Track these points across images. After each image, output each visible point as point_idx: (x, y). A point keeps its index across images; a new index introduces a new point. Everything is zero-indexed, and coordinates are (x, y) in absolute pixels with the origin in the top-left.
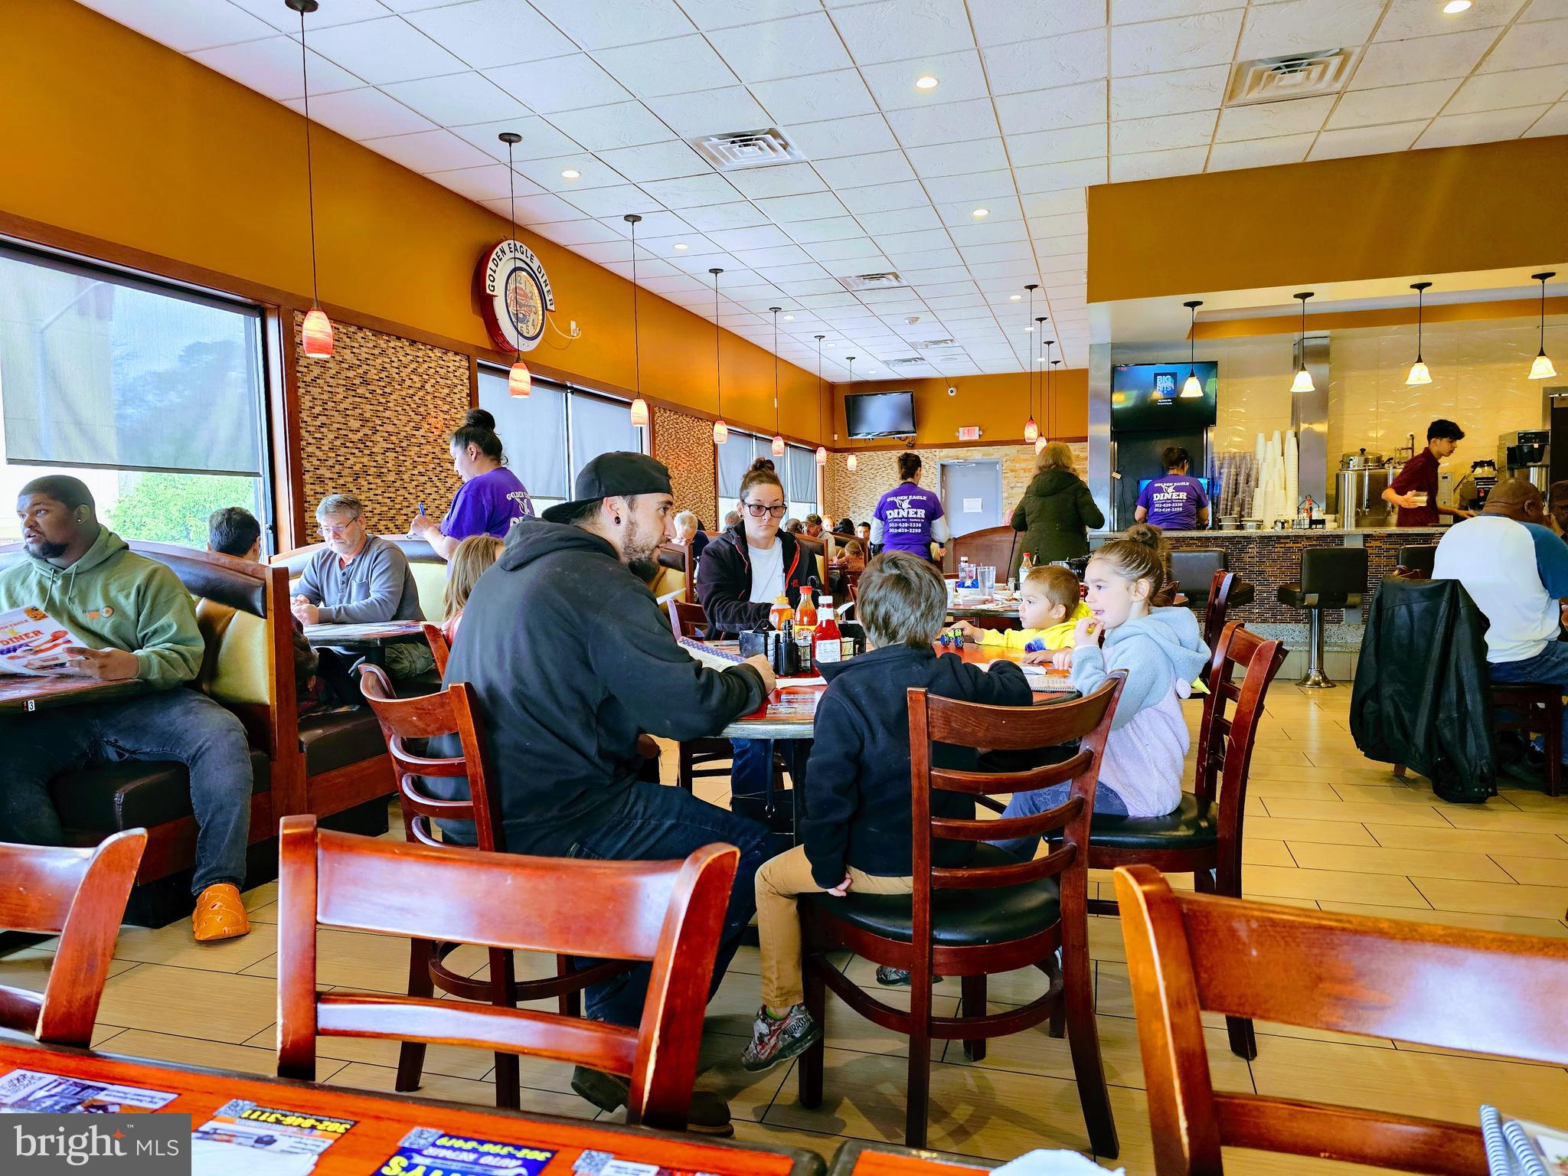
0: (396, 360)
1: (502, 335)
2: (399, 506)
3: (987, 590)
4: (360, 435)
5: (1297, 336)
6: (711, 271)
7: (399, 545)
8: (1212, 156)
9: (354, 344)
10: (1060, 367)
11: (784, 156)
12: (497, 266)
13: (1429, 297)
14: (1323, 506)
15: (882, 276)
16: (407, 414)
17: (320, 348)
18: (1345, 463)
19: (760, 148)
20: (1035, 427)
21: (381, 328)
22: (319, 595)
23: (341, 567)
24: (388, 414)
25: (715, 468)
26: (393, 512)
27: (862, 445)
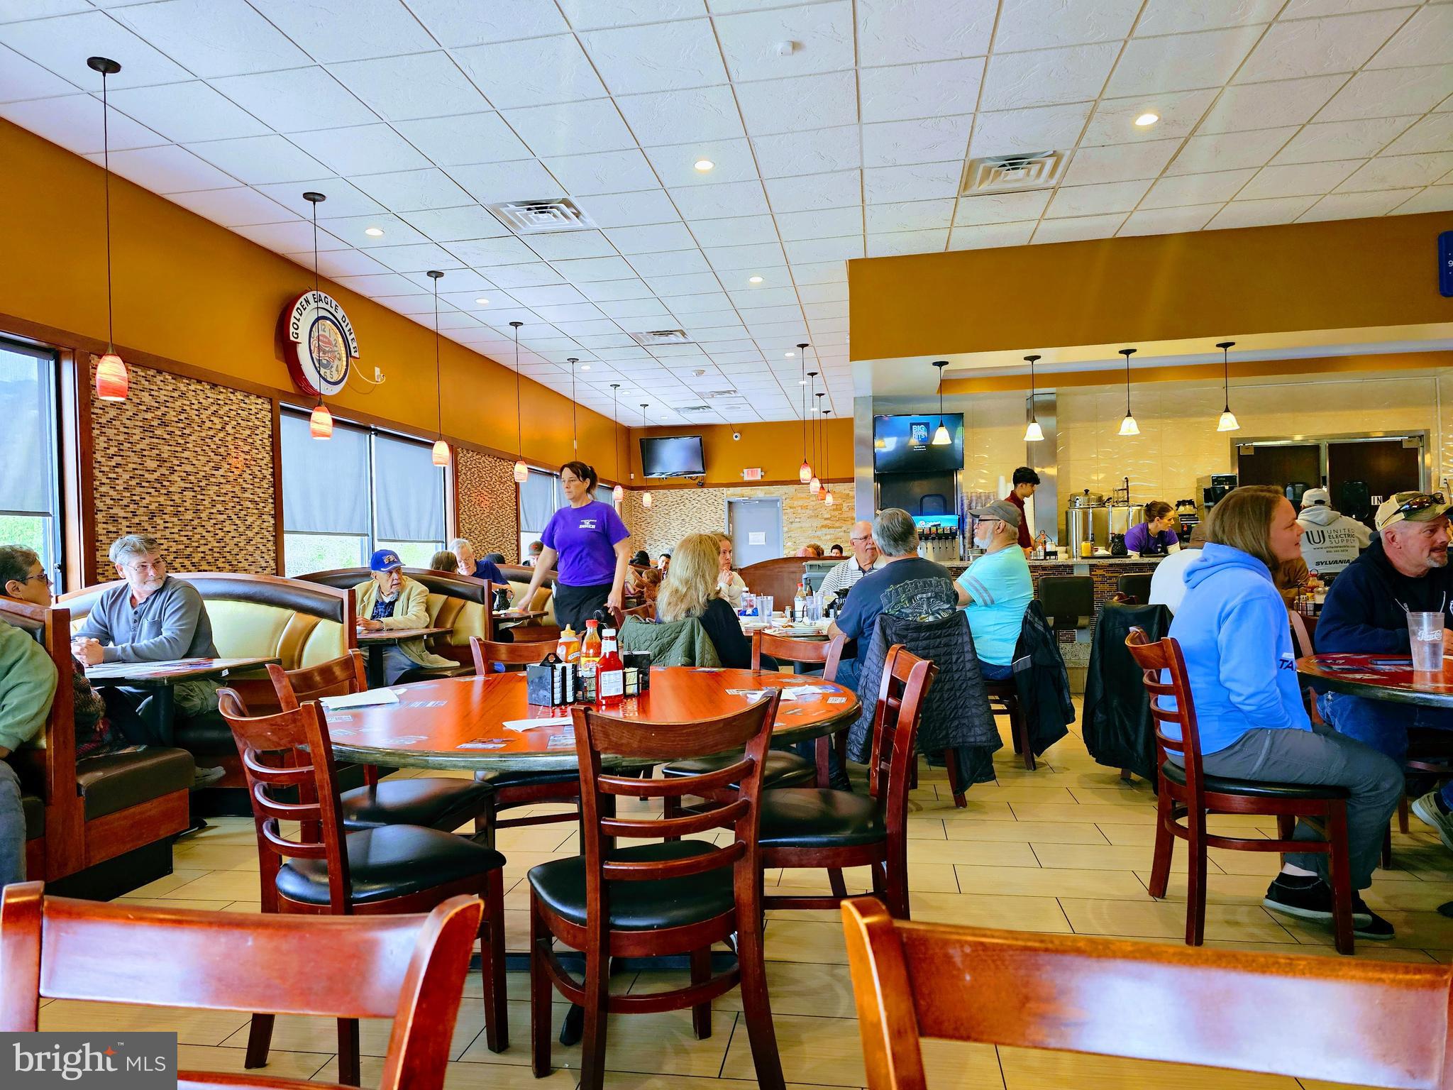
0: (196, 402)
1: (306, 380)
2: (196, 544)
3: (766, 617)
4: (156, 475)
5: (1028, 392)
6: (511, 324)
7: (192, 583)
8: (952, 237)
9: (152, 387)
10: (830, 416)
11: (577, 224)
12: (301, 315)
13: (1135, 361)
14: (1056, 540)
15: (670, 332)
16: (206, 454)
17: (116, 391)
18: (1072, 502)
19: (554, 216)
20: (809, 469)
21: (180, 372)
22: (107, 633)
23: (133, 607)
24: (186, 454)
25: (516, 505)
26: (189, 550)
27: (658, 484)
